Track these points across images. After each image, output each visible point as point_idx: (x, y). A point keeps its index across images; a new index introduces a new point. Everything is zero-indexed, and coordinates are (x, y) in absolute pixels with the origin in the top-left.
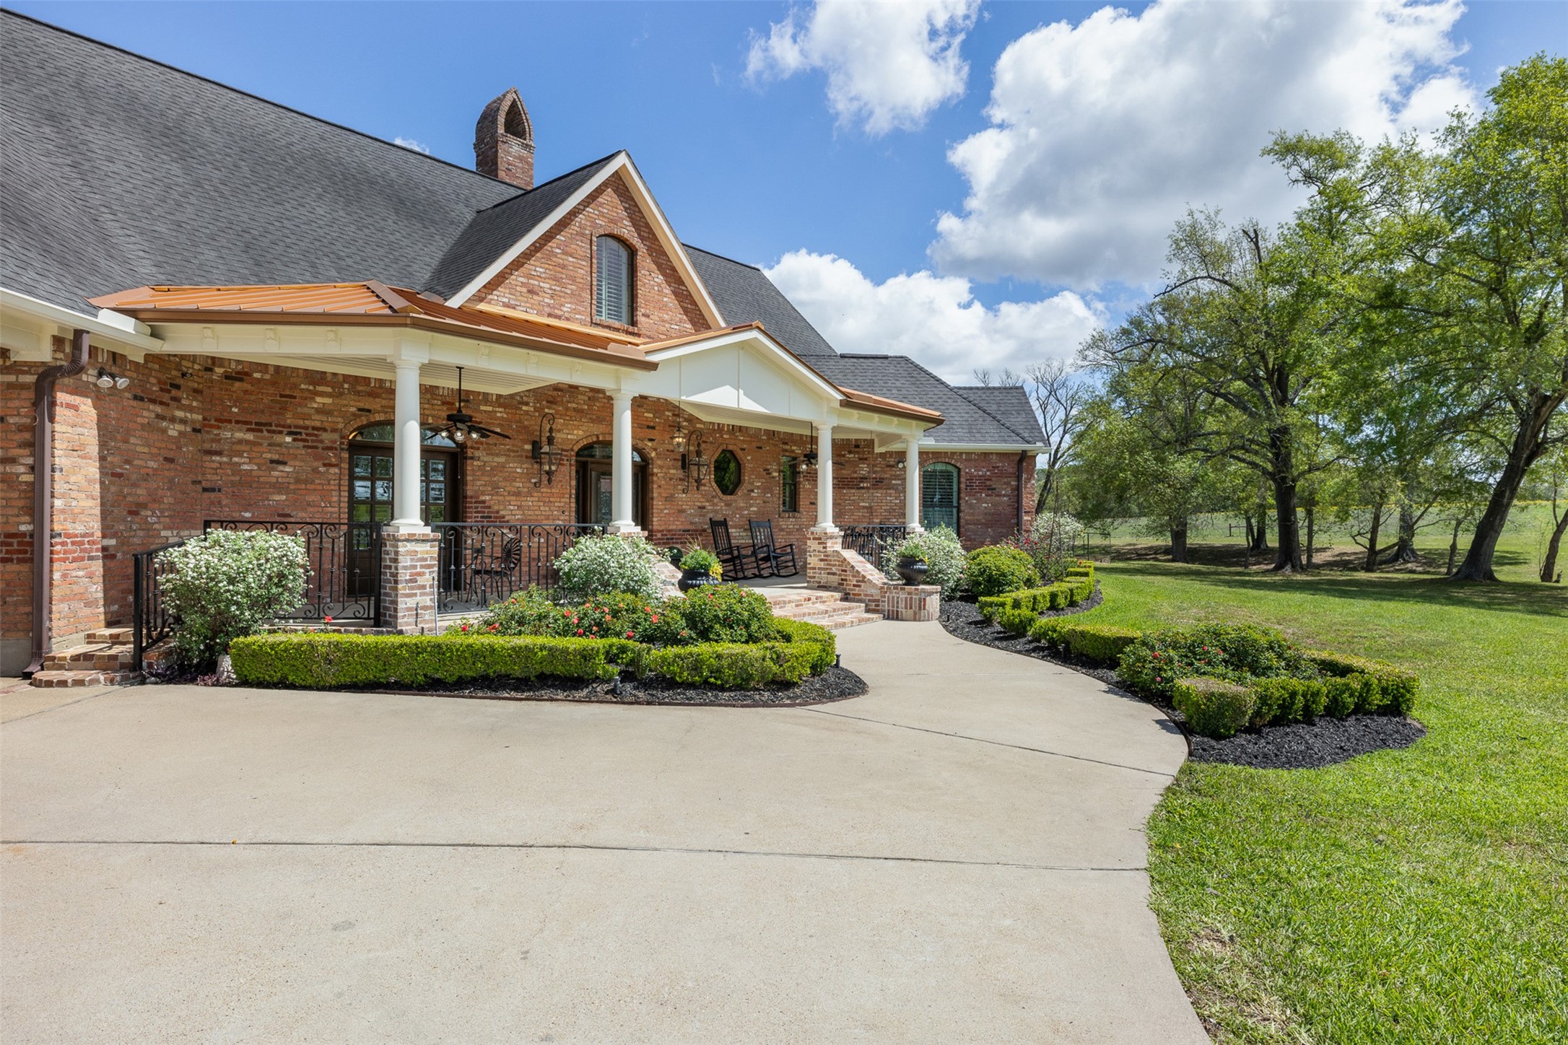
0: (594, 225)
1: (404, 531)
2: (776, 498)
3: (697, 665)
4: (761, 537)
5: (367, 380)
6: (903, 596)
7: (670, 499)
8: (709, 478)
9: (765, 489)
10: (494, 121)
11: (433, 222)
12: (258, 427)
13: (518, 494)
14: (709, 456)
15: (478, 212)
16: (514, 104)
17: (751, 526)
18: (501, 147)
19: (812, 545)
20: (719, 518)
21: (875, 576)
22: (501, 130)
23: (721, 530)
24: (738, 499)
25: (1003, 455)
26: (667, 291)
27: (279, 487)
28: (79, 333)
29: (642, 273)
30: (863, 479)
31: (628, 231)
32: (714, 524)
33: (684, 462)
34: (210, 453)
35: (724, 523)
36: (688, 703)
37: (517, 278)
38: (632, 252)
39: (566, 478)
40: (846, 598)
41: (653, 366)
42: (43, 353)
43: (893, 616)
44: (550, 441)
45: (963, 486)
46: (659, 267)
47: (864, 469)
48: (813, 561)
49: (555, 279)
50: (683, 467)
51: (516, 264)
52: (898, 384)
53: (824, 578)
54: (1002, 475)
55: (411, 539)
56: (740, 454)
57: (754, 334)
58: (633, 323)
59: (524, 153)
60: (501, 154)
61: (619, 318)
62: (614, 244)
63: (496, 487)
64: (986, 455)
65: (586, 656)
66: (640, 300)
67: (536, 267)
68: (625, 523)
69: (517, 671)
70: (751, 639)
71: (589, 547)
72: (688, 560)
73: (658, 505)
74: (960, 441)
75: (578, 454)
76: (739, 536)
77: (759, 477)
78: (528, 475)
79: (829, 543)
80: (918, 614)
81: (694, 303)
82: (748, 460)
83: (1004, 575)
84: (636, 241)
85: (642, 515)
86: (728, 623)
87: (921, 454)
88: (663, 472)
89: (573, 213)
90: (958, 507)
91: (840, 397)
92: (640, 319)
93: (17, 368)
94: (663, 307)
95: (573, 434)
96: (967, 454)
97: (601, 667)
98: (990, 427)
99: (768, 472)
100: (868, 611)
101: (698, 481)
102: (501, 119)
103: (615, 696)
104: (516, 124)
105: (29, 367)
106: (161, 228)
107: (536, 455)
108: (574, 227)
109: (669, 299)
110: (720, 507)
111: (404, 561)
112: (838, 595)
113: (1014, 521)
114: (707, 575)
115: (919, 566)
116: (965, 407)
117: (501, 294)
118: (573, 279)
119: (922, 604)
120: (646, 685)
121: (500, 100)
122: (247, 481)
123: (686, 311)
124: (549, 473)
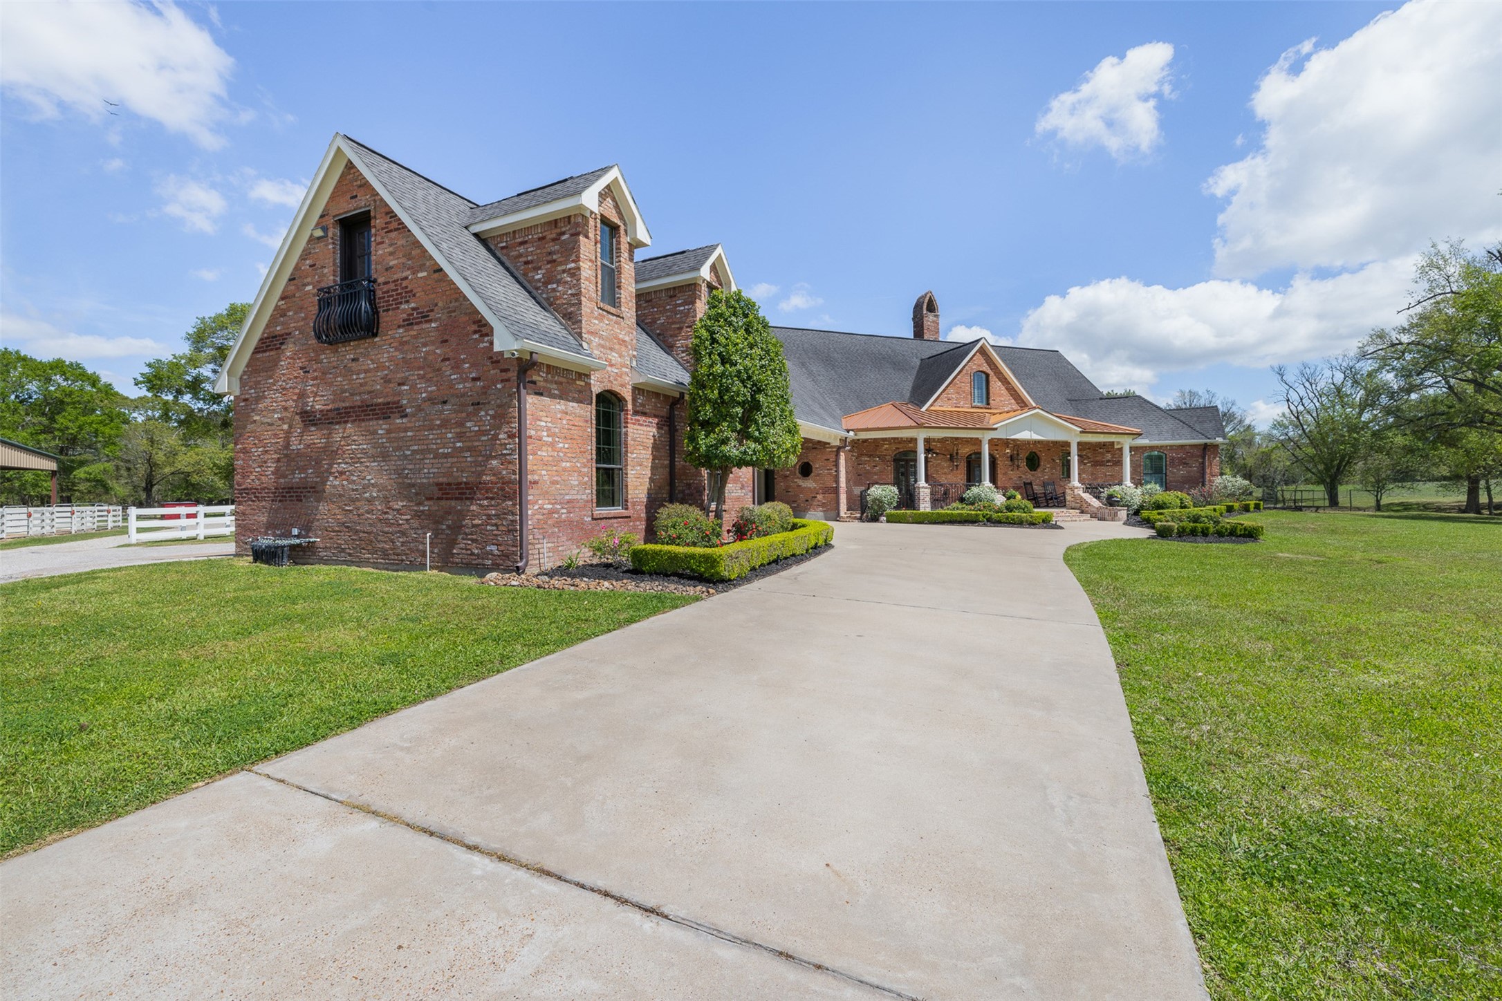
0: (972, 369)
1: (921, 485)
2: (1058, 472)
3: (1007, 518)
4: (1050, 489)
5: (898, 438)
6: (1107, 511)
7: (1005, 474)
8: (1023, 464)
9: (1052, 468)
10: (922, 308)
11: (907, 370)
12: (870, 456)
13: (945, 474)
14: (1024, 455)
15: (922, 360)
16: (930, 297)
17: (1044, 485)
18: (925, 319)
19: (1068, 491)
20: (1029, 481)
21: (1095, 503)
22: (925, 312)
23: (1029, 486)
24: (1038, 473)
25: (1192, 446)
26: (1003, 388)
27: (876, 474)
28: (846, 438)
29: (992, 383)
30: (1108, 461)
31: (986, 368)
32: (1025, 484)
33: (1012, 458)
34: (859, 464)
35: (1031, 484)
36: (1005, 527)
37: (944, 395)
38: (987, 375)
39: (963, 467)
40: (1082, 512)
41: (996, 429)
42: (838, 443)
43: (1104, 519)
44: (957, 454)
45: (1168, 463)
46: (999, 379)
47: (1109, 456)
48: (1068, 498)
49: (958, 393)
50: (1011, 460)
51: (944, 390)
52: (1132, 411)
53: (1073, 505)
54: (1192, 456)
55: (923, 488)
56: (1038, 453)
57: (1037, 410)
58: (988, 404)
59: (935, 319)
60: (925, 322)
61: (982, 402)
62: (980, 373)
63: (937, 471)
64: (1182, 447)
65: (977, 515)
66: (991, 394)
67: (951, 390)
68: (987, 483)
69: (959, 519)
70: (1025, 513)
71: (975, 490)
72: (1008, 494)
73: (1000, 476)
74: (1165, 439)
75: (967, 458)
76: (1038, 489)
77: (1049, 463)
78: (949, 467)
79: (1076, 490)
80: (1114, 518)
81: (1015, 391)
82: (1043, 456)
83: (1165, 504)
84: (989, 371)
85: (993, 480)
86: (1017, 508)
87: (1131, 448)
88: (1000, 463)
89: (964, 367)
90: (1166, 474)
91: (1080, 429)
92: (991, 402)
93: (832, 447)
94: (1001, 395)
95: (965, 451)
96: (1170, 446)
97: (981, 518)
98: (1186, 431)
99: (1054, 460)
100: (1091, 517)
101: (1018, 466)
102: (925, 307)
103: (985, 525)
104: (931, 307)
105: (835, 447)
106: (837, 396)
107: (952, 459)
108: (964, 371)
109: (1004, 391)
110: (1029, 476)
111: (921, 494)
112: (1078, 511)
113: (1201, 480)
114: (1015, 498)
115: (1115, 499)
116: (1172, 421)
117: (939, 403)
118: (964, 392)
119: (1116, 515)
120: (993, 523)
121: (923, 297)
122: (868, 472)
123: (1012, 395)
124: (957, 466)
